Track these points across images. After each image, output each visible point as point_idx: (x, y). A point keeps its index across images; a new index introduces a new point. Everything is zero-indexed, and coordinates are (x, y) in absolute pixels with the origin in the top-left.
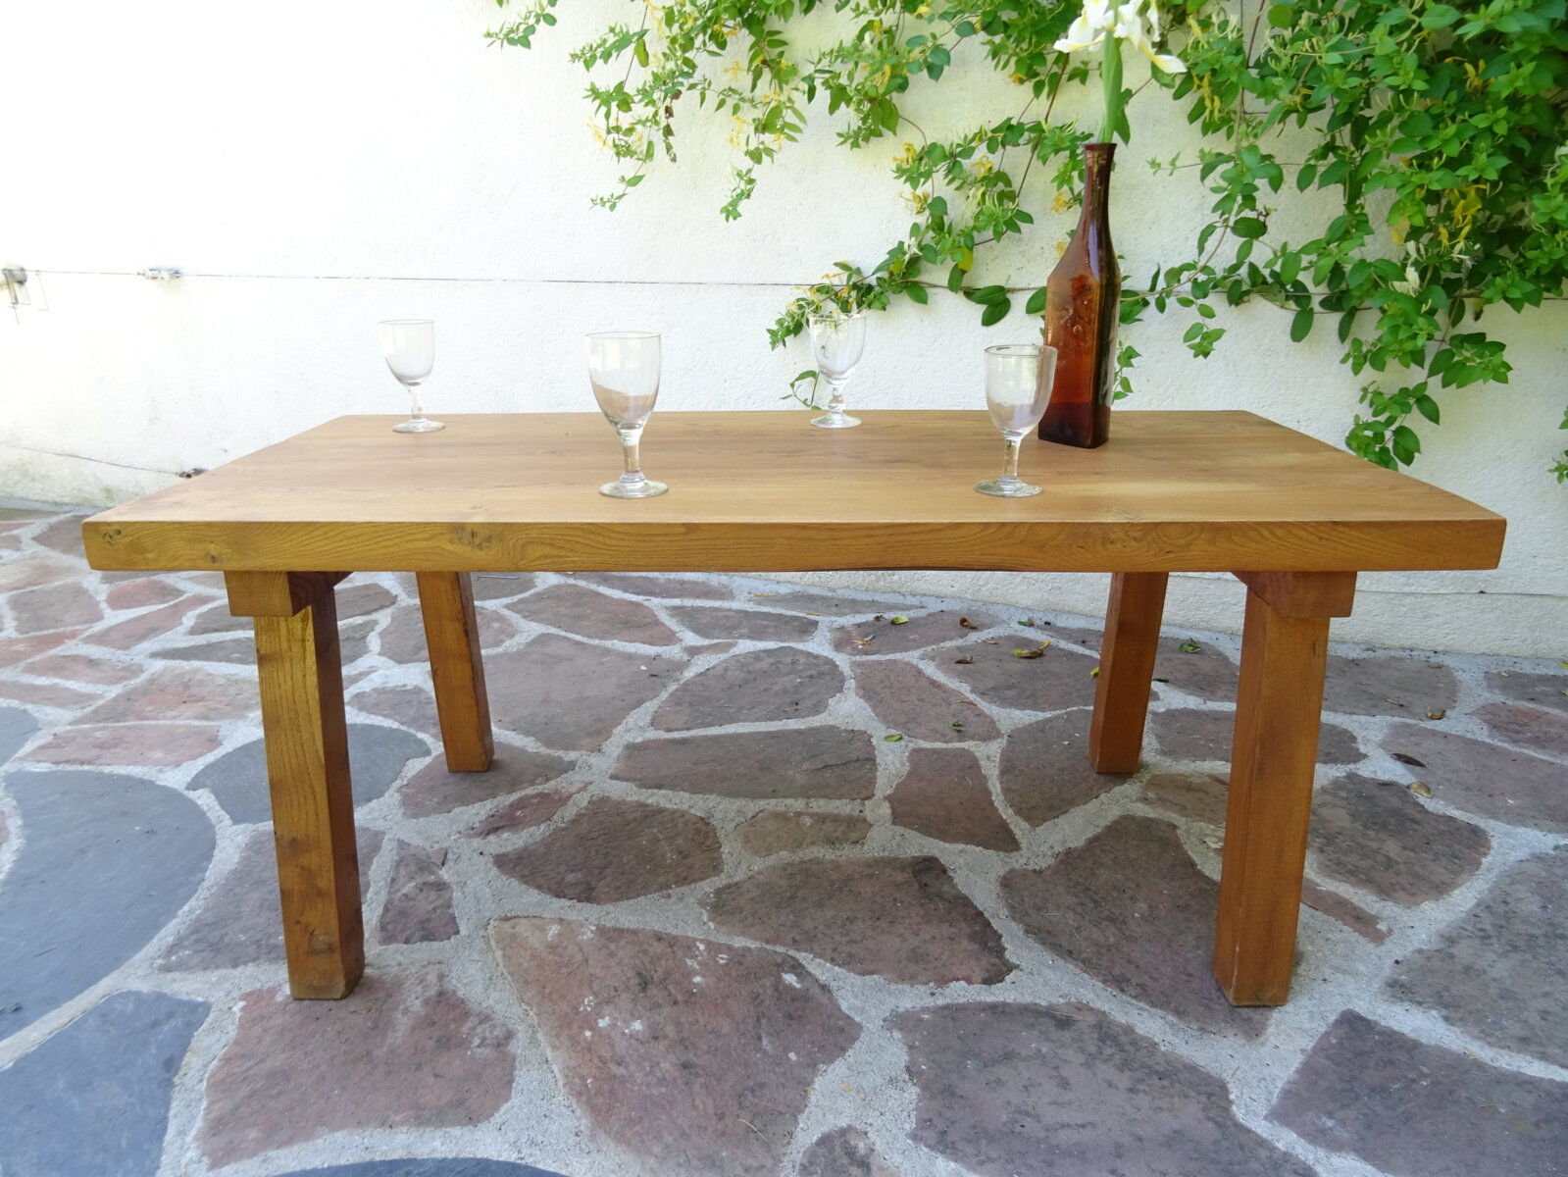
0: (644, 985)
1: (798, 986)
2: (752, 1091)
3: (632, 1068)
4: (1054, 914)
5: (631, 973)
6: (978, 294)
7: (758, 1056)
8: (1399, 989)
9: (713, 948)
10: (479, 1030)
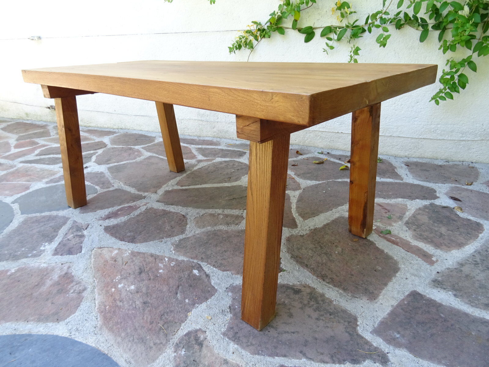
0: (141, 273)
1: (198, 275)
2: (167, 313)
3: (125, 303)
4: (304, 251)
5: (137, 268)
6: (302, 30)
7: (174, 300)
8: (437, 283)
9: (170, 260)
10: (75, 287)
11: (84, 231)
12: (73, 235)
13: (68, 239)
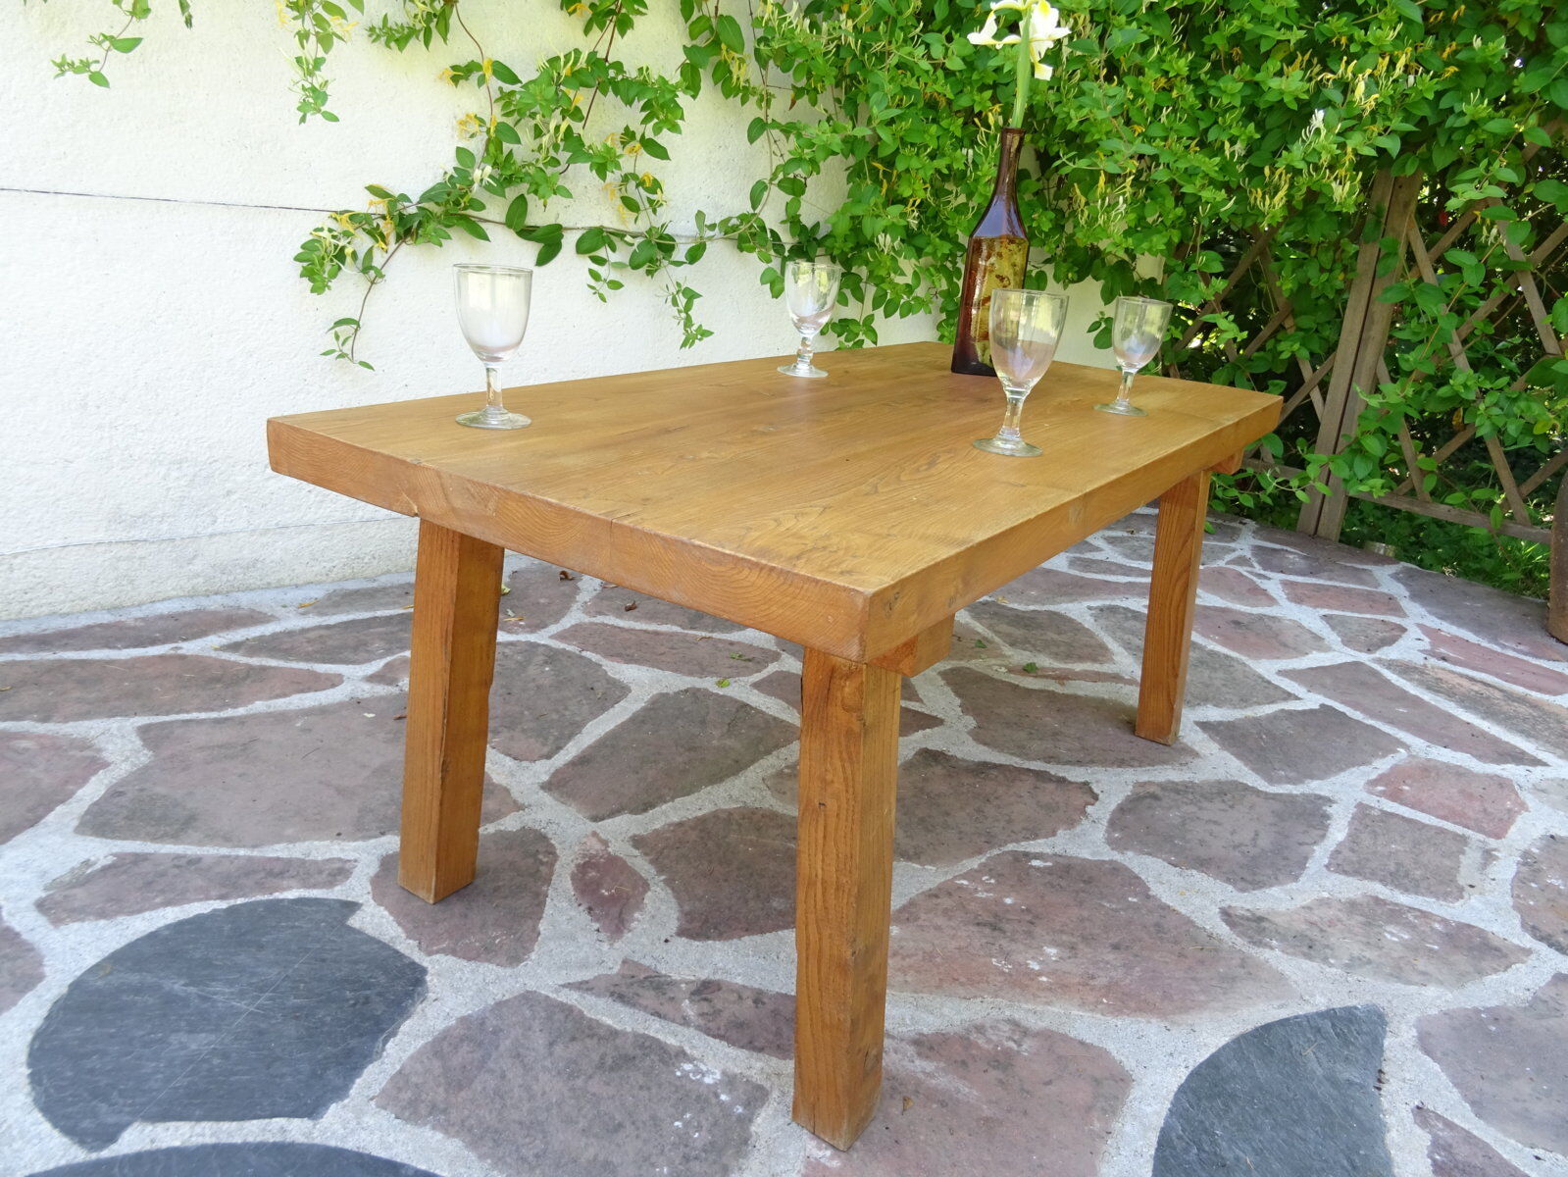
0: (994, 928)
1: (1049, 864)
6: (532, 233)
11: (675, 977)
12: (687, 1001)
13: (702, 1015)
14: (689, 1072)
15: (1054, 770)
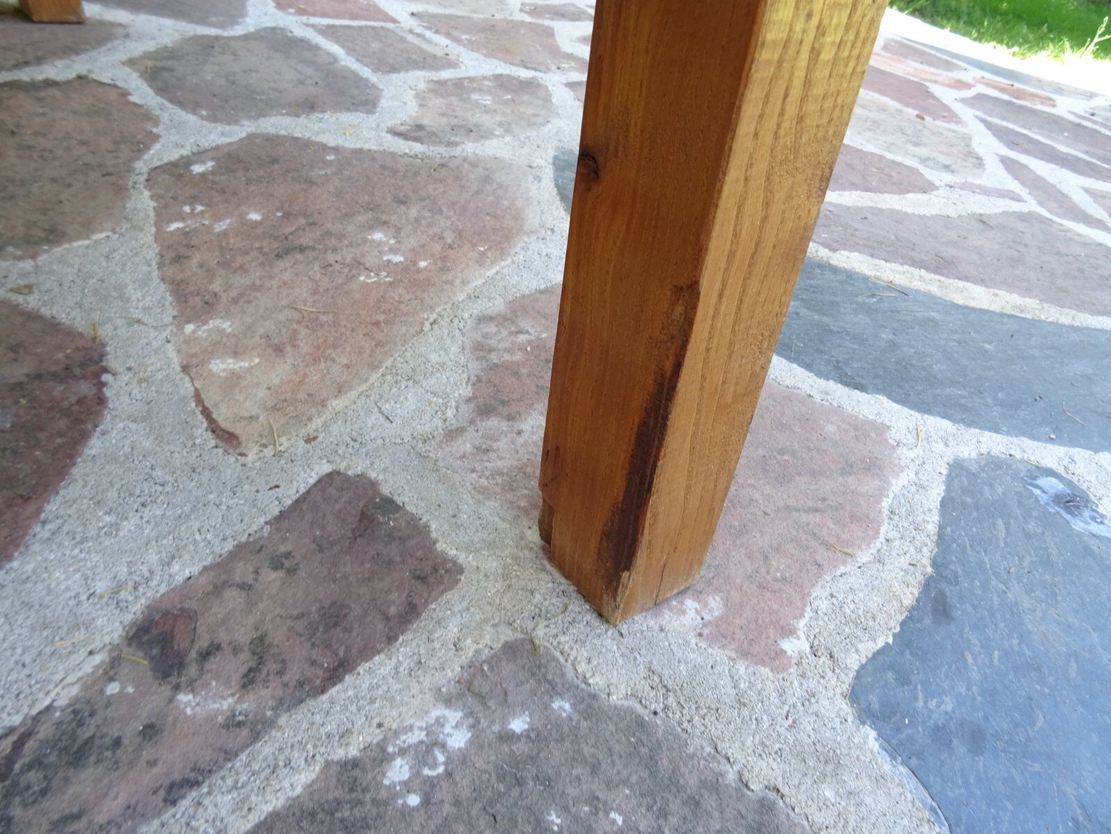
0: (299, 250)
11: (64, 696)
12: (184, 698)
13: (249, 680)
14: (416, 774)
15: (25, 75)
